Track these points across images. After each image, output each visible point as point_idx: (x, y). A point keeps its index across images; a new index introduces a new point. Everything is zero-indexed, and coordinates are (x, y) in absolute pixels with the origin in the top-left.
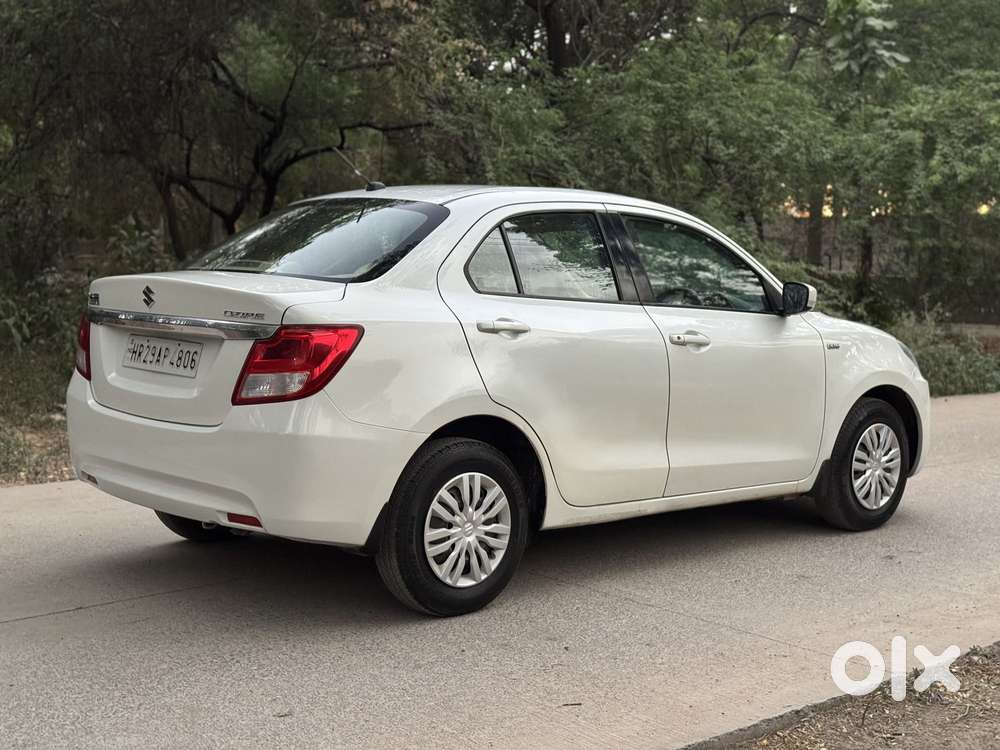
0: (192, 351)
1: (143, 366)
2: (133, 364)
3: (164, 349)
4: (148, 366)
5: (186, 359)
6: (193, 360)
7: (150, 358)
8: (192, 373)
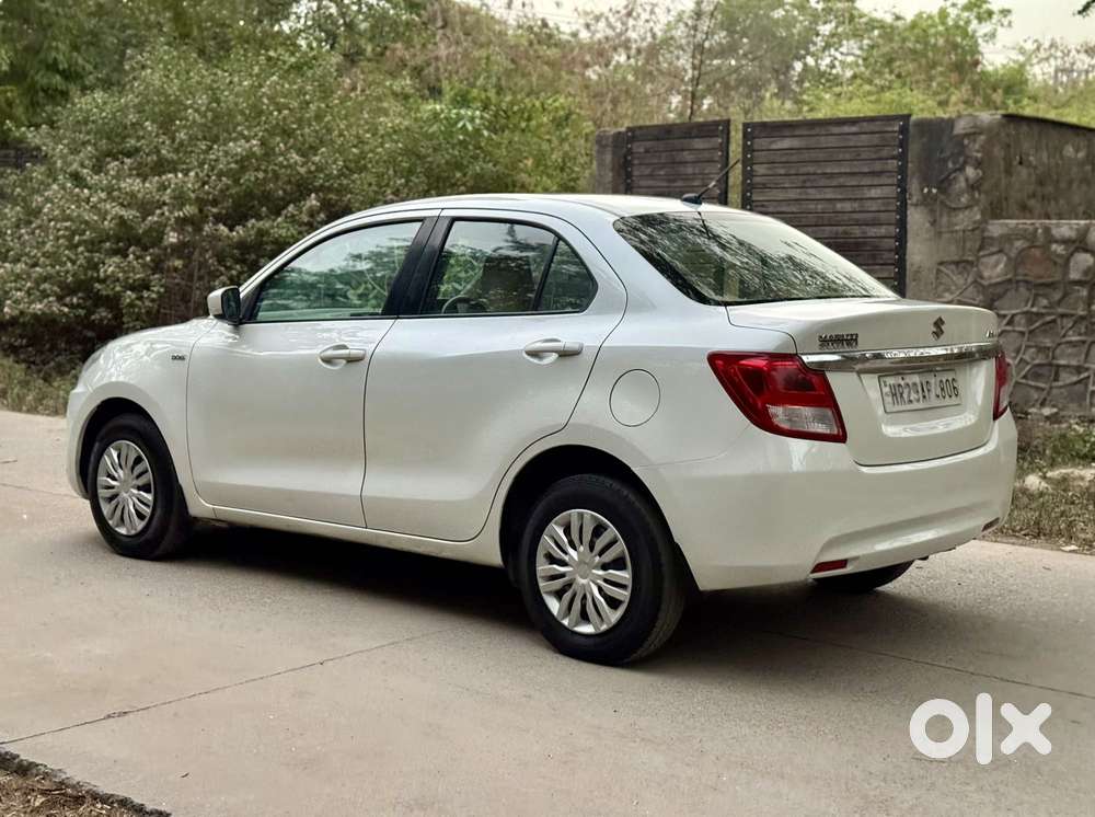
0: (950, 379)
1: (909, 407)
2: (897, 408)
3: (924, 384)
4: (915, 406)
5: (948, 389)
6: (954, 388)
7: (913, 396)
8: (954, 400)
